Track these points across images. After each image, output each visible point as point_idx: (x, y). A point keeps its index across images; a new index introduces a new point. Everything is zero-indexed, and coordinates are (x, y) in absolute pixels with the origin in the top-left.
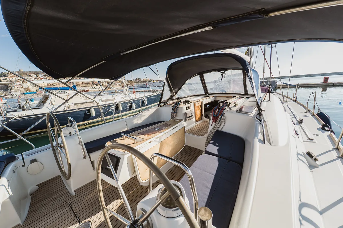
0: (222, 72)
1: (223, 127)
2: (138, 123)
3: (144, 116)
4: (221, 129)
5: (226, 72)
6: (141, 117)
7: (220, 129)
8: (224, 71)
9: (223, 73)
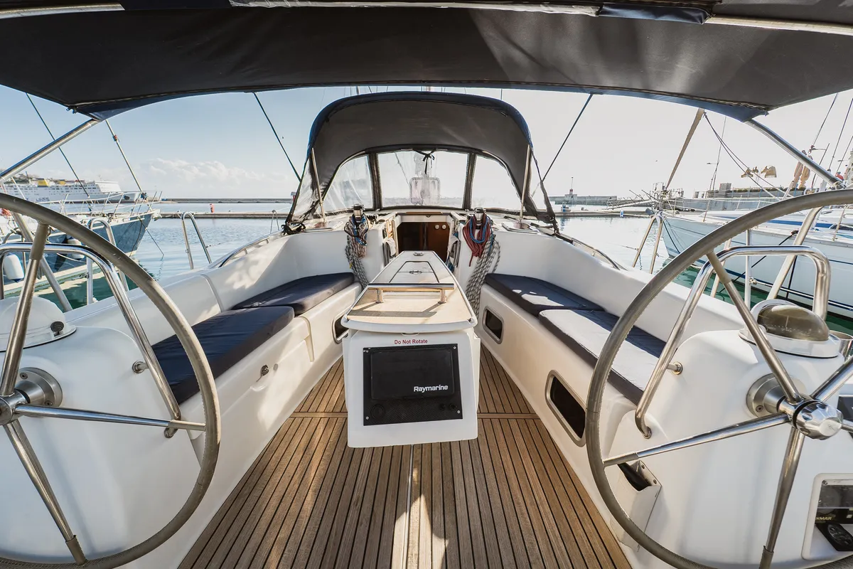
0: (424, 152)
1: (496, 266)
2: (247, 286)
3: (256, 263)
4: (494, 270)
5: (435, 154)
6: (246, 269)
7: (490, 271)
8: (430, 152)
9: (428, 156)
